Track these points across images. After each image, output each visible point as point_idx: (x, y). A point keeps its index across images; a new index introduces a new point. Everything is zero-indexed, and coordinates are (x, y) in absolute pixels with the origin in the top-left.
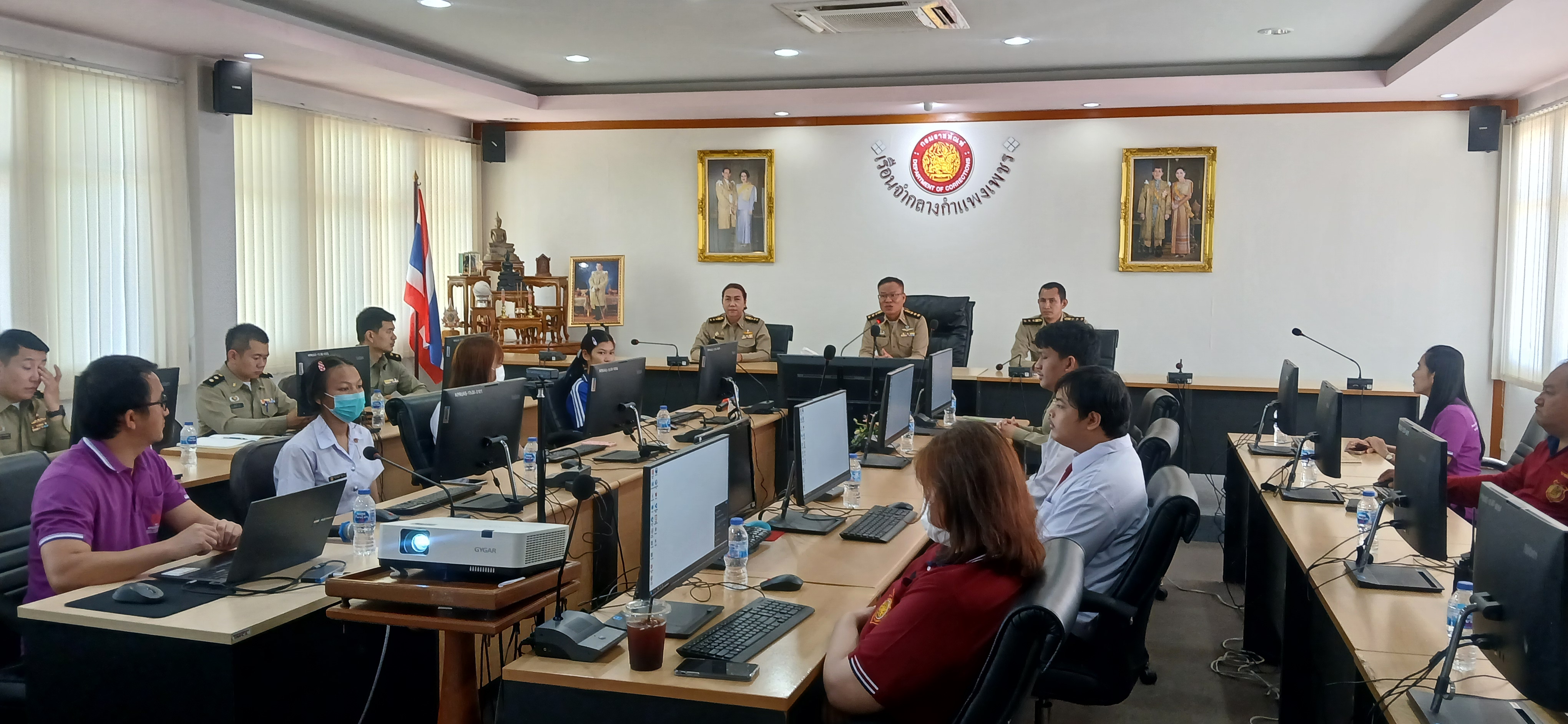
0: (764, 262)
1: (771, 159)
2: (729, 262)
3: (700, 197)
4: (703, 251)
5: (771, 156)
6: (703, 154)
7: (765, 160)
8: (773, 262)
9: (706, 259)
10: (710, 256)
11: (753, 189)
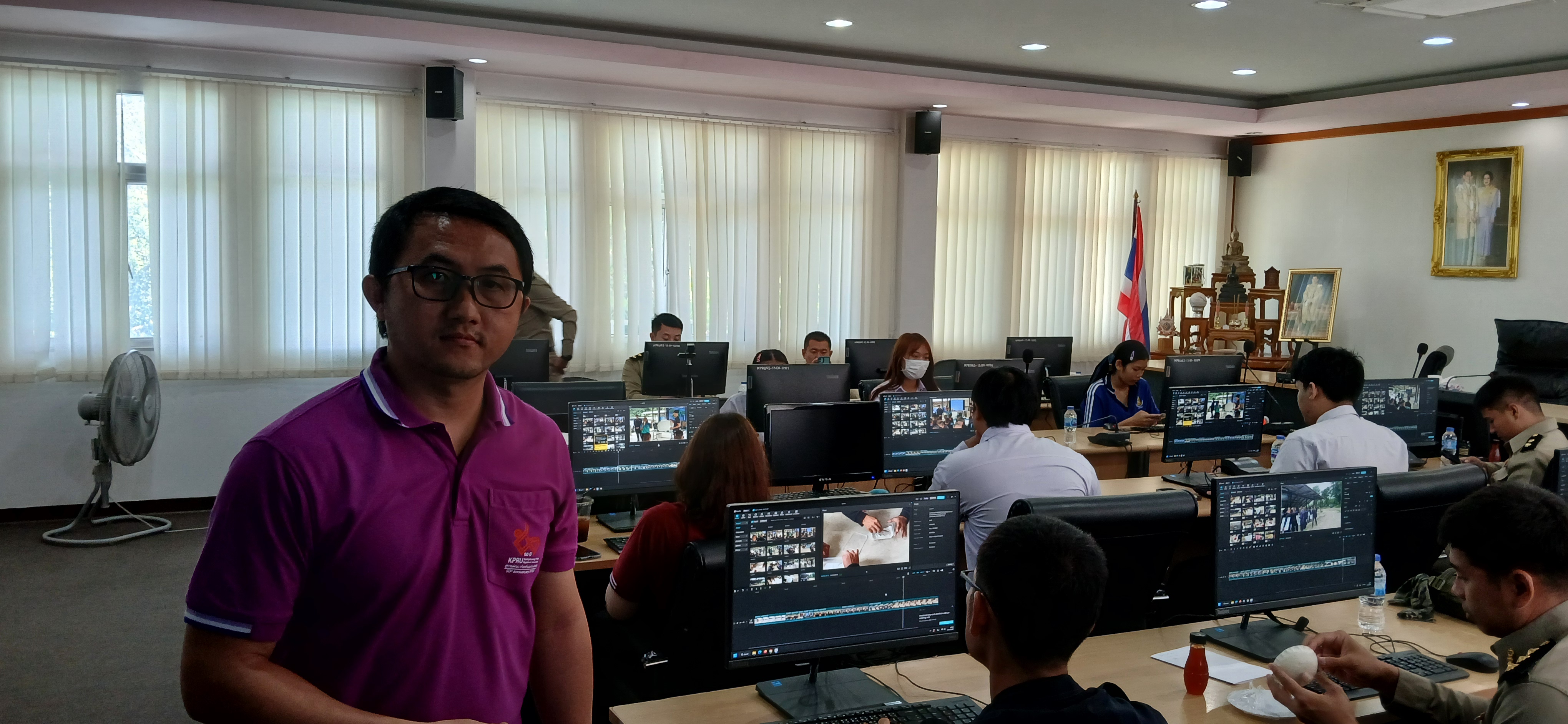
0: (1502, 278)
1: (1517, 158)
2: (1464, 277)
3: (1439, 203)
4: (1437, 264)
5: (1518, 154)
6: (1442, 156)
7: (1511, 158)
8: (1514, 278)
9: (1440, 274)
10: (1445, 270)
11: (1497, 192)
